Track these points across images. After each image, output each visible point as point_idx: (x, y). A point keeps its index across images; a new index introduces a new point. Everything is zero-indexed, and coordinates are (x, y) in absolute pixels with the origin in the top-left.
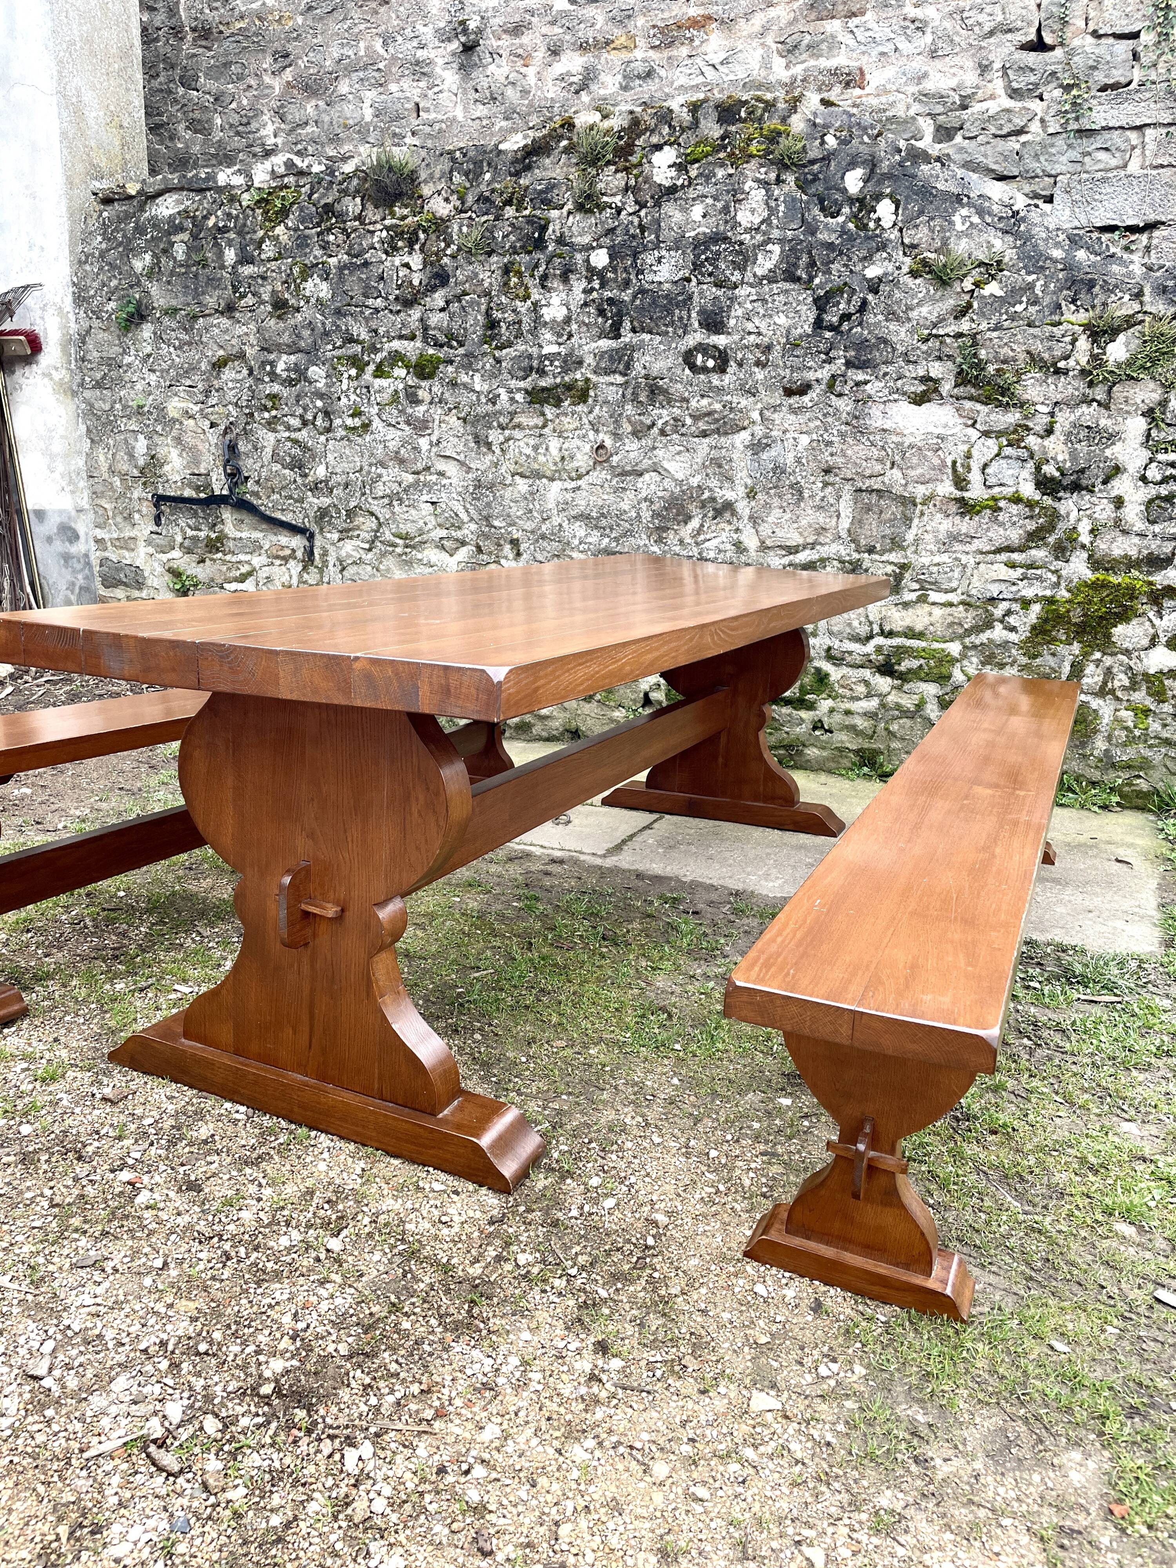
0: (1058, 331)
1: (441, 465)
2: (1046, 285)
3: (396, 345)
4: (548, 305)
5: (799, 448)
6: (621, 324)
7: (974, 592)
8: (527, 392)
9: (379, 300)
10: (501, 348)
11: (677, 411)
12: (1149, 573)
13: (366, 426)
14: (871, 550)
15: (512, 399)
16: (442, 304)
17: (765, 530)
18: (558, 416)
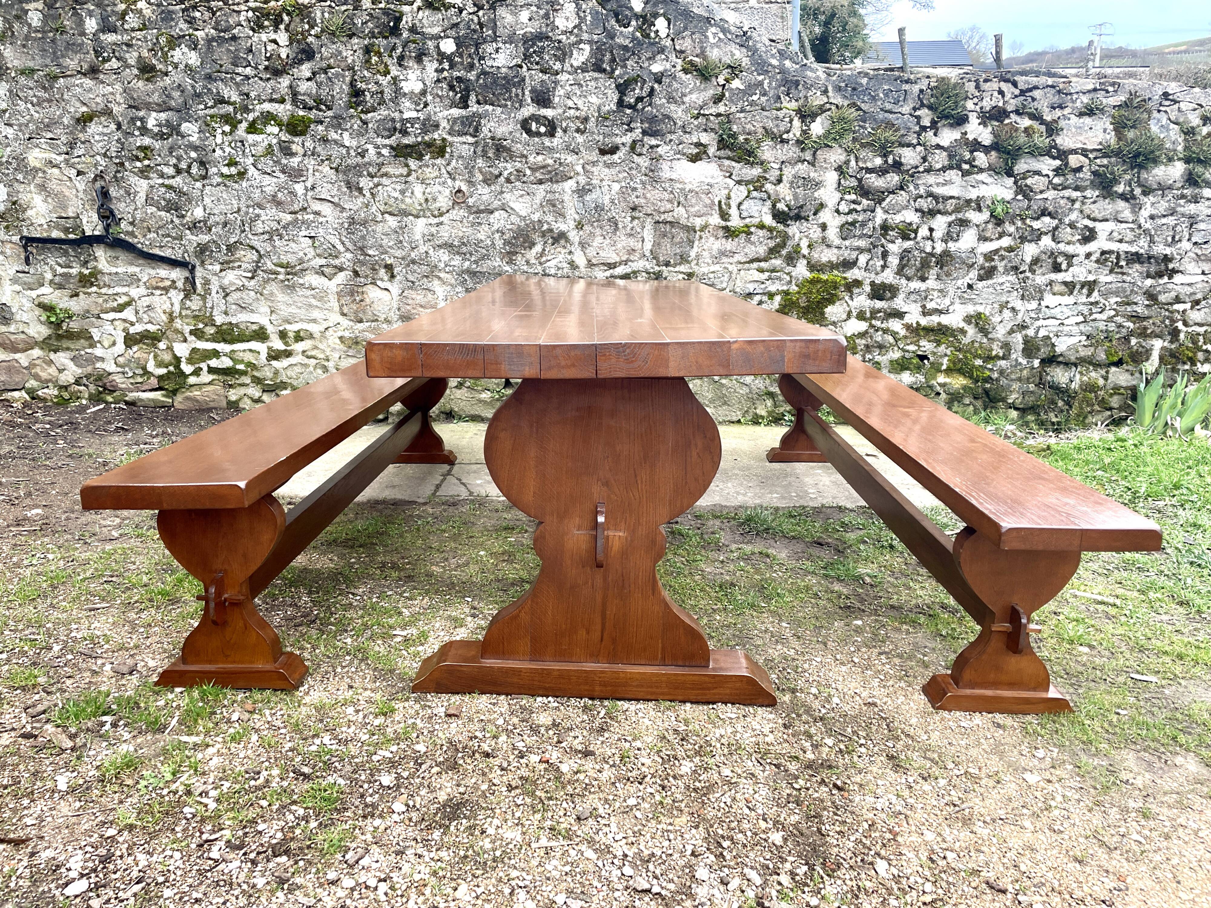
0: (781, 114)
1: (316, 206)
2: (770, 83)
3: (267, 107)
4: (406, 80)
5: (613, 192)
6: (468, 96)
7: (738, 290)
8: (392, 147)
9: (248, 69)
10: (367, 112)
11: (518, 165)
12: (844, 272)
13: (242, 175)
14: (667, 264)
15: (379, 153)
16: (308, 74)
17: (591, 252)
18: (420, 167)
